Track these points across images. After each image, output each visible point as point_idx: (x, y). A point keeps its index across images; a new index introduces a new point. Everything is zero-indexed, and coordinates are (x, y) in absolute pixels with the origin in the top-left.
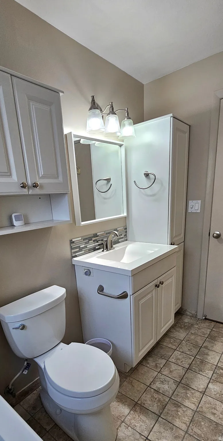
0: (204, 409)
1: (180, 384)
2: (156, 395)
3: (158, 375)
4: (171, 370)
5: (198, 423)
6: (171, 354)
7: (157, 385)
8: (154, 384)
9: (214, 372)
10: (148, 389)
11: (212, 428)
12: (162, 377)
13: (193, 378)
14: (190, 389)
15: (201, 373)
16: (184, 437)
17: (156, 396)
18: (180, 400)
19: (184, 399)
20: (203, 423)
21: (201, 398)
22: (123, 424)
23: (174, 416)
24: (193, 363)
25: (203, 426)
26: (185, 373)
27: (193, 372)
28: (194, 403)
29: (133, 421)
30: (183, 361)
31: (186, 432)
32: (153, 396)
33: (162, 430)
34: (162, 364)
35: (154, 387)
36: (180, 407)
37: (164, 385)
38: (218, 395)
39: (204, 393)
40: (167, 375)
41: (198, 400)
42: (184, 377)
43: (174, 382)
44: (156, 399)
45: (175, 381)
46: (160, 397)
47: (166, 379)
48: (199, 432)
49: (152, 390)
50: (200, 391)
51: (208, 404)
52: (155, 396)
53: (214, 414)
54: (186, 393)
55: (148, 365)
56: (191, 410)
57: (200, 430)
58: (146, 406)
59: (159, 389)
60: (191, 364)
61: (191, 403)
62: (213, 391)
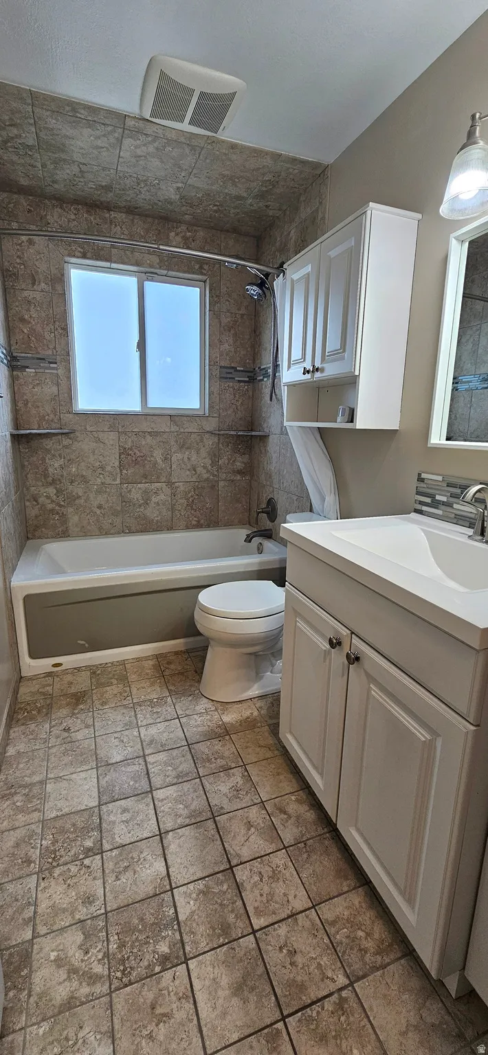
0: (141, 806)
1: (209, 815)
2: (221, 764)
3: (257, 797)
4: (253, 829)
5: (137, 779)
6: (303, 875)
7: (237, 778)
8: (243, 776)
9: (179, 924)
10: (238, 761)
11: (117, 788)
12: (248, 798)
13: (201, 851)
14: (187, 821)
15: (201, 885)
16: (143, 750)
17: (220, 762)
18: (186, 786)
19: (180, 793)
20: (131, 783)
21: (159, 820)
22: (214, 709)
23: (173, 759)
24: (239, 903)
25: (129, 780)
26: (225, 849)
27: (217, 870)
28: (162, 800)
29: (209, 717)
30: (261, 880)
31: (144, 756)
32: (222, 757)
33: (172, 735)
34: (282, 827)
35: (238, 772)
36: (176, 777)
37: (228, 787)
38: (135, 855)
39: (161, 835)
40: (246, 810)
41: (160, 812)
42: (218, 836)
43: (222, 808)
44: (216, 759)
45: (222, 811)
46: (213, 766)
47: (238, 800)
48: (129, 769)
49: (233, 765)
50: (171, 833)
51: (142, 821)
52: (221, 760)
53: (125, 810)
54: (186, 807)
55: (293, 798)
56: (159, 786)
57: (130, 772)
58: (215, 742)
59: (229, 776)
60: (240, 892)
61: (168, 797)
62: (149, 857)
